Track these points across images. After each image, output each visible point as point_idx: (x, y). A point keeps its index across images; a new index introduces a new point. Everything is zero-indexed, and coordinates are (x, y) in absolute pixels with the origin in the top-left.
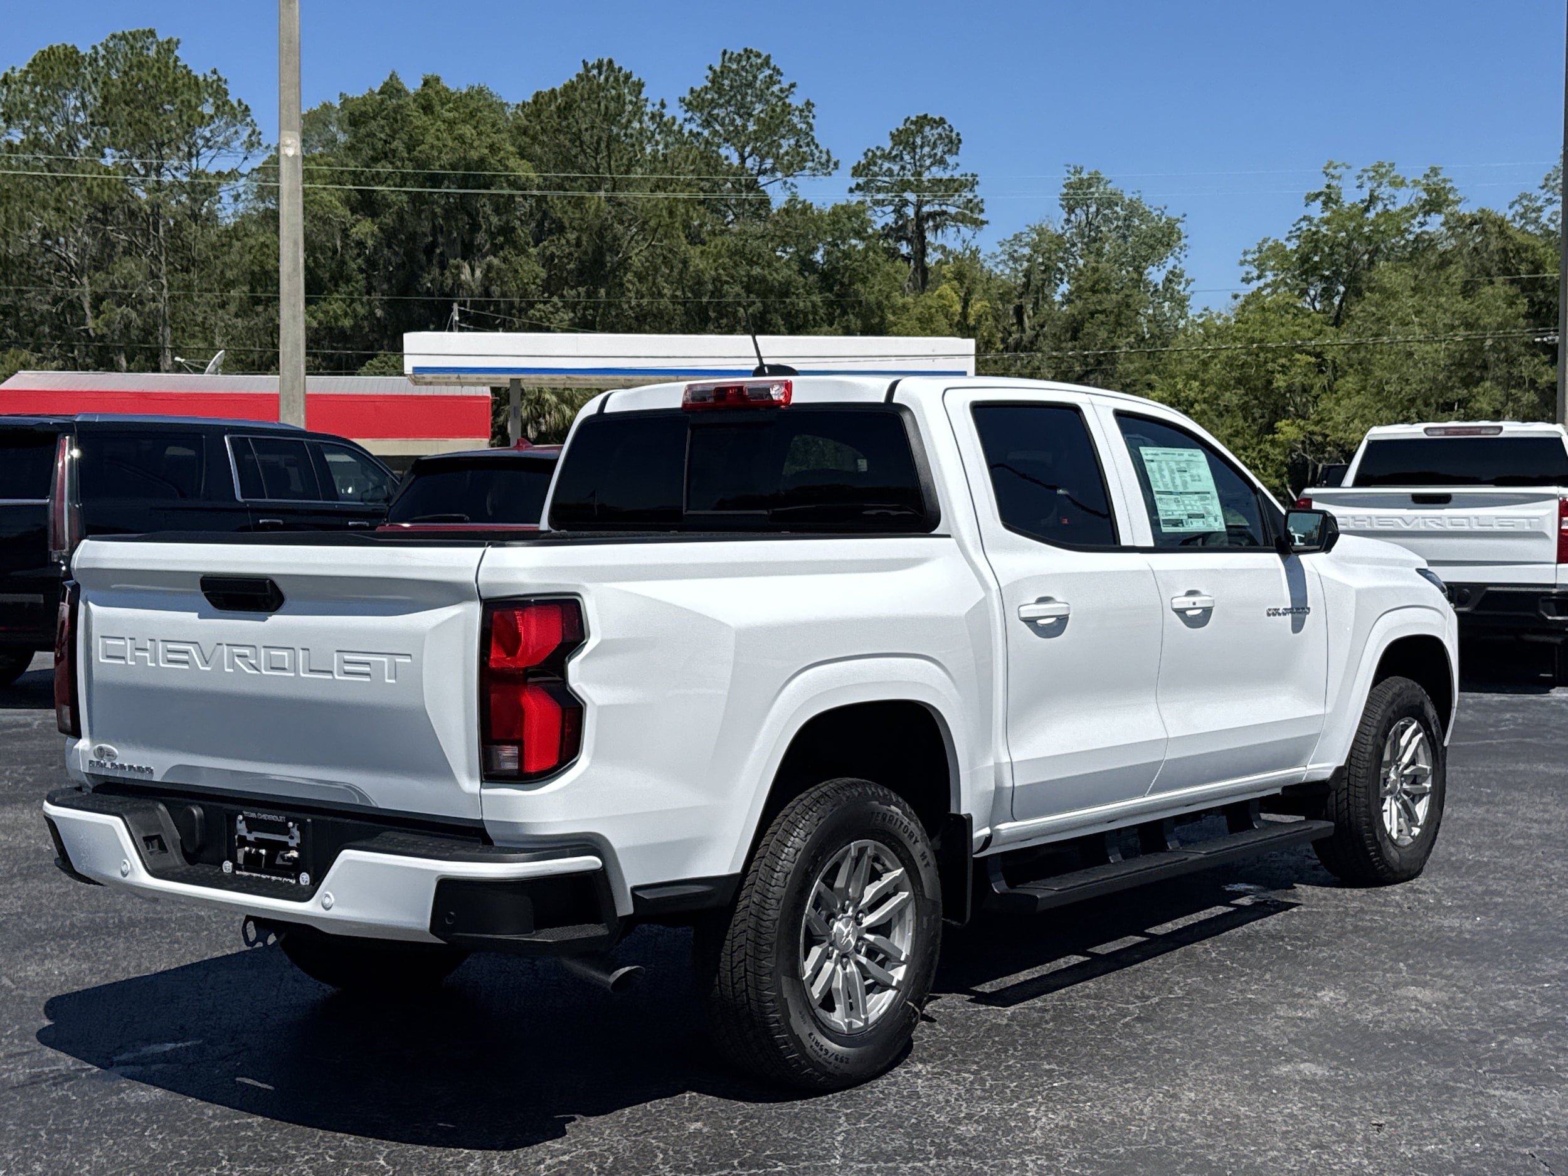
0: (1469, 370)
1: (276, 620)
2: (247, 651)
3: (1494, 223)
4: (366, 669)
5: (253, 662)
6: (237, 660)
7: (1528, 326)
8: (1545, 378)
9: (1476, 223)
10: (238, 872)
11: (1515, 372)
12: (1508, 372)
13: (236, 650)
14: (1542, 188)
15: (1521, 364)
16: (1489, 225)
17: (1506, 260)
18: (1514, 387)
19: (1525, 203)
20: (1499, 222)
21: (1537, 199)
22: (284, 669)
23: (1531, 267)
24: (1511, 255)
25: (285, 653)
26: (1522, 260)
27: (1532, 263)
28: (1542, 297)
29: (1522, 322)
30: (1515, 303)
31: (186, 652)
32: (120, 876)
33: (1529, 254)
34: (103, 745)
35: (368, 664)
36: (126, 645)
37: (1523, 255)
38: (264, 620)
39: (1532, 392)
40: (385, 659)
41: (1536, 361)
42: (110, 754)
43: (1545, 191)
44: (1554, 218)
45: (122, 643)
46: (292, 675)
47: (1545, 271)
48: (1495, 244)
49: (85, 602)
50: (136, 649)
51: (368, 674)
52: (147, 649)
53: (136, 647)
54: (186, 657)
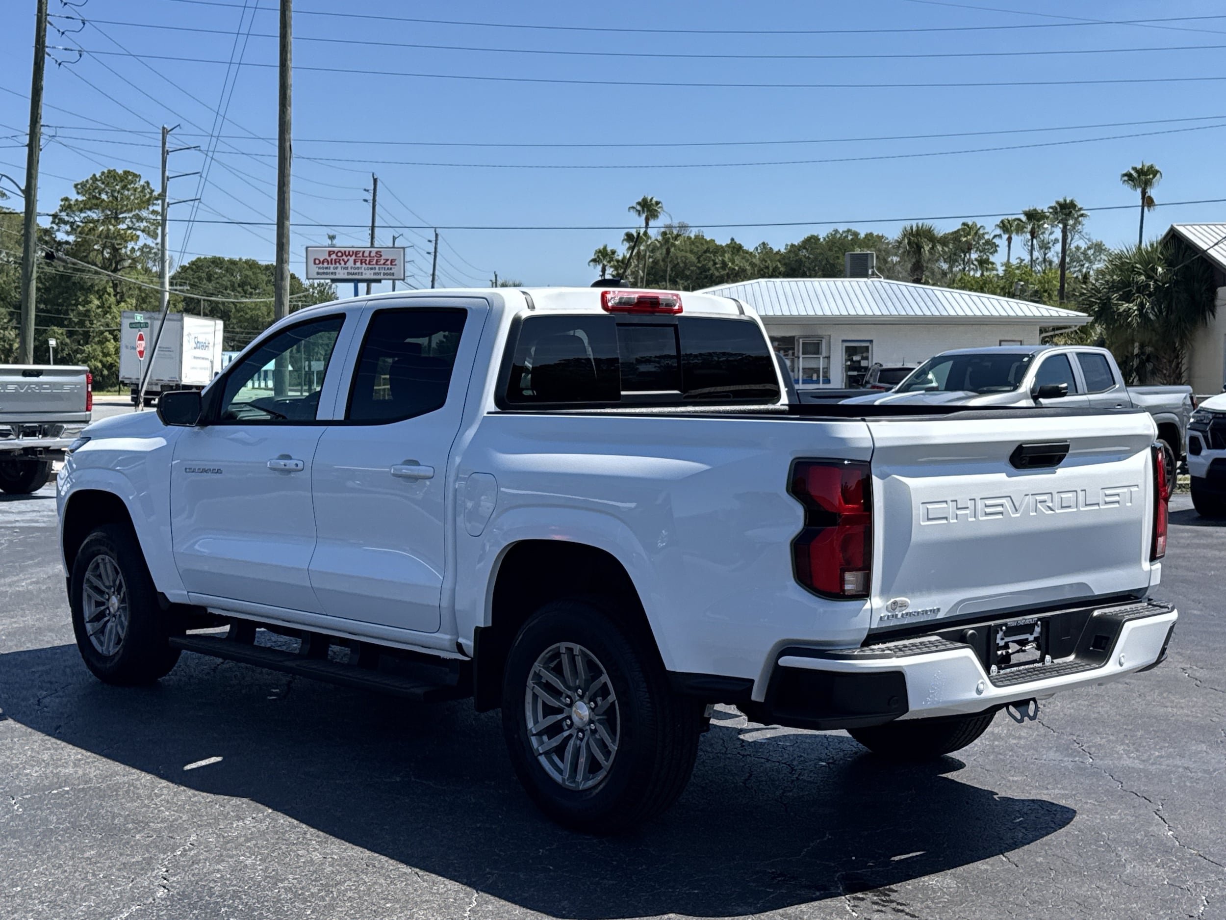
1: (1062, 472)
2: (1046, 498)
4: (1116, 498)
5: (1050, 505)
6: (1039, 505)
13: (1039, 498)
22: (1071, 507)
25: (1070, 495)
31: (1002, 505)
32: (974, 695)
34: (897, 599)
35: (1118, 495)
36: (949, 508)
38: (1055, 473)
40: (1125, 490)
42: (904, 605)
45: (944, 505)
46: (1075, 510)
49: (883, 477)
50: (958, 509)
51: (1118, 502)
52: (968, 508)
53: (959, 506)
54: (1000, 509)
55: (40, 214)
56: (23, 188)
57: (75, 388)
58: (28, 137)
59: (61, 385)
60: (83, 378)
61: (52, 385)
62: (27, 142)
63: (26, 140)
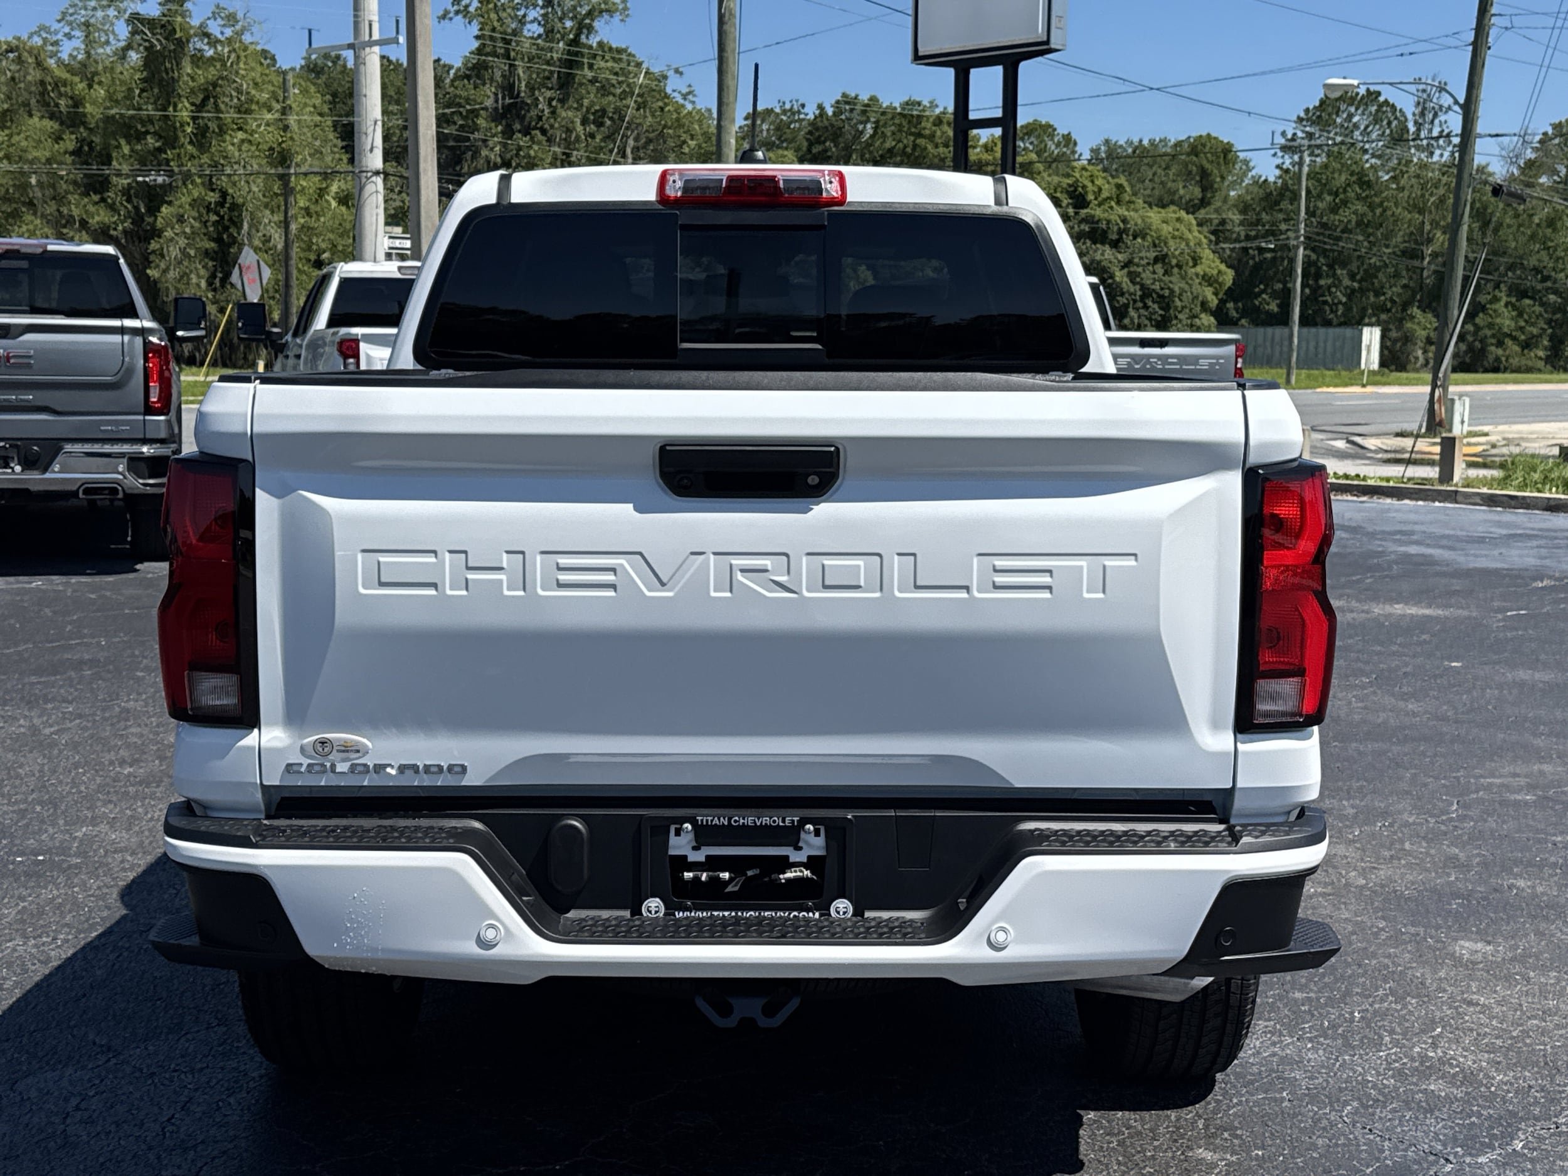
0: (14, 205)
2: (766, 562)
3: (30, 52)
4: (1045, 579)
5: (783, 578)
6: (739, 576)
7: (74, 163)
8: (97, 219)
9: (11, 51)
10: (679, 915)
11: (65, 210)
12: (58, 210)
13: (737, 562)
14: (59, 21)
15: (70, 203)
16: (26, 54)
17: (43, 93)
18: (65, 227)
19: (44, 35)
20: (35, 52)
21: (56, 32)
22: (857, 587)
23: (70, 102)
24: (49, 88)
25: (860, 561)
26: (60, 95)
27: (72, 98)
28: (84, 135)
29: (69, 159)
30: (62, 139)
31: (613, 570)
32: (472, 949)
33: (68, 88)
34: (331, 736)
35: (1050, 572)
37: (62, 89)
38: (807, 510)
39: (84, 233)
40: (1082, 563)
41: (86, 200)
42: (350, 749)
43: (62, 24)
44: (75, 53)
45: (428, 559)
46: (878, 595)
47: (85, 107)
48: (34, 75)
49: (282, 491)
50: (468, 568)
51: (1049, 588)
52: (501, 569)
53: (470, 565)
54: (609, 578)
55: (1480, 136)
56: (1462, 101)
57: (1217, 363)
58: (1473, 32)
59: (1196, 359)
60: (1231, 349)
61: (1182, 359)
62: (1472, 39)
63: (1471, 37)
